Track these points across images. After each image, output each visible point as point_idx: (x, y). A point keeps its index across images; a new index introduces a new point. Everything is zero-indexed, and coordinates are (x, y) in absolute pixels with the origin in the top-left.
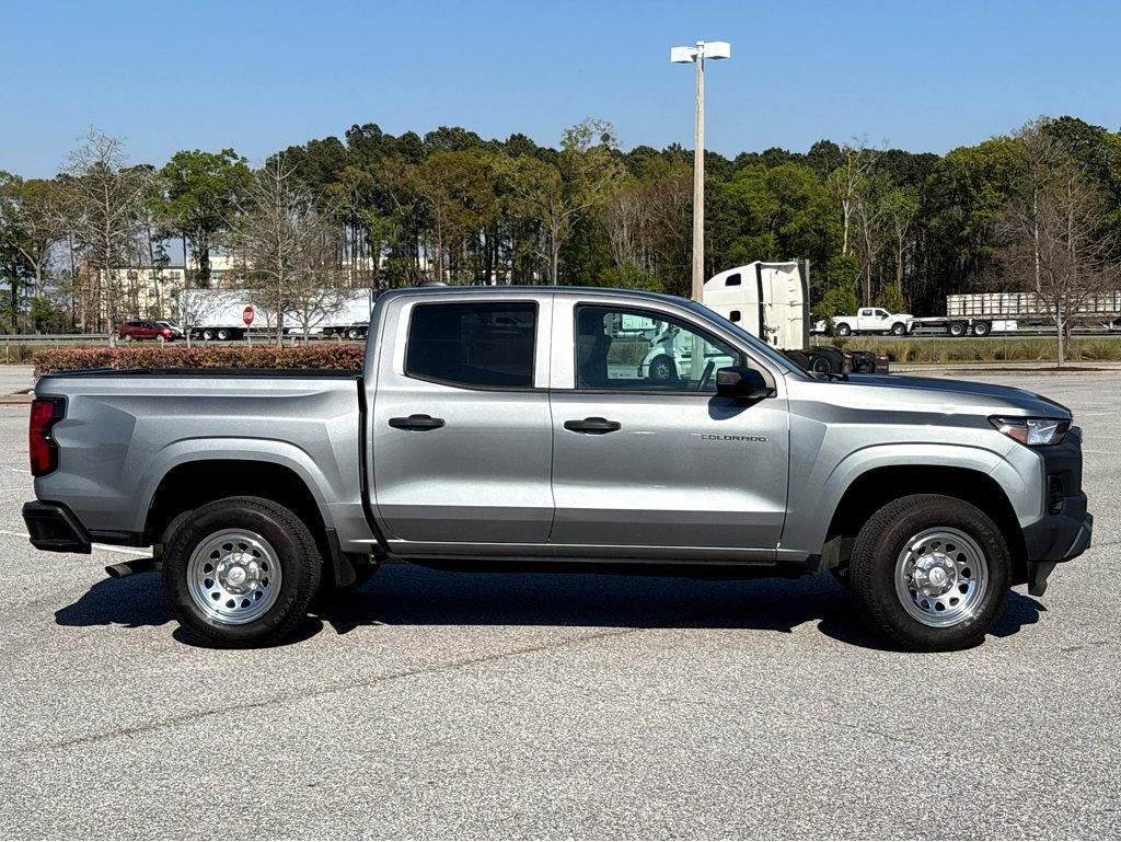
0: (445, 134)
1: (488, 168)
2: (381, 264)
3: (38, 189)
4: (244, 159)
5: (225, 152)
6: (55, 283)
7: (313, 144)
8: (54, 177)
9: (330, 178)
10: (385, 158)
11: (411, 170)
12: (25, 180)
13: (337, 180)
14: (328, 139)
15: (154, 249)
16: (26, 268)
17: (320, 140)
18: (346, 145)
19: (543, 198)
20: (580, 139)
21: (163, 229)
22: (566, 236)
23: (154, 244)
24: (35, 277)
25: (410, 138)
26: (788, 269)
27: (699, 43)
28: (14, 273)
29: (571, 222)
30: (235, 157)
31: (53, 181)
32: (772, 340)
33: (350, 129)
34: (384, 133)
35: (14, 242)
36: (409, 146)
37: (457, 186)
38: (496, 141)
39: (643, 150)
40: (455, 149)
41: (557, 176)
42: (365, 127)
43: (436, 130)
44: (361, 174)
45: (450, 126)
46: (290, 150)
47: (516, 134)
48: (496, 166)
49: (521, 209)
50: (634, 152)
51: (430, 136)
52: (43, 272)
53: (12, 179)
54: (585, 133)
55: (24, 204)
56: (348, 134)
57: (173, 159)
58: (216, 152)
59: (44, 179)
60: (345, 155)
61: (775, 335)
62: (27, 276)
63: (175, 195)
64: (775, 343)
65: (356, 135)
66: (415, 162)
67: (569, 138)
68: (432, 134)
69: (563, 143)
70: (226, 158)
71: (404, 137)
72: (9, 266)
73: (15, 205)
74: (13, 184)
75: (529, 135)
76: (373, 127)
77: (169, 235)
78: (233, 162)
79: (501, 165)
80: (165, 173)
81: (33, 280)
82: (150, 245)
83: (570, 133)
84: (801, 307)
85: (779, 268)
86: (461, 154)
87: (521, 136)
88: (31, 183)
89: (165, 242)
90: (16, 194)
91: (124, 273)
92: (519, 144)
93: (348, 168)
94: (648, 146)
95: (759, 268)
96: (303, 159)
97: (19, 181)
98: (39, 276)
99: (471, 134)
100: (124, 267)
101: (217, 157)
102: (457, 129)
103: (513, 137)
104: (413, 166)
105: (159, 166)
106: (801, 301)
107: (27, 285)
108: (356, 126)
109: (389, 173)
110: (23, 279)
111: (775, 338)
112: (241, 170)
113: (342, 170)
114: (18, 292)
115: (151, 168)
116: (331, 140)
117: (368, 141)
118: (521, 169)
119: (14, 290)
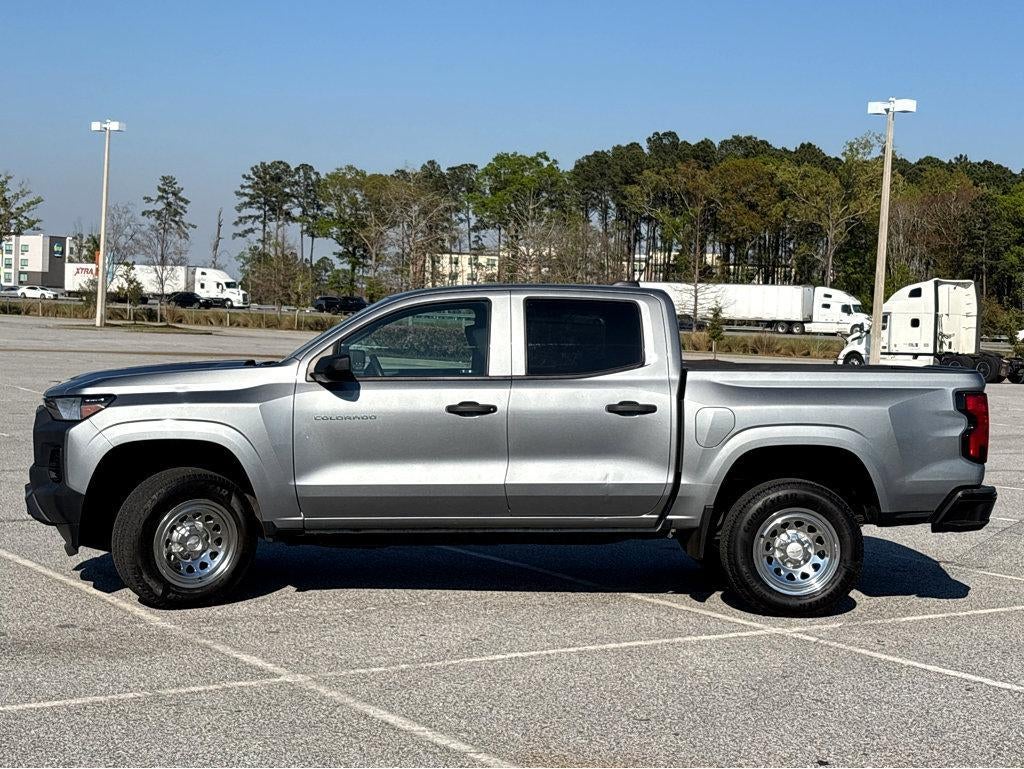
0: (738, 141)
1: (772, 176)
2: (672, 258)
3: (380, 181)
4: (555, 161)
5: (539, 155)
6: (388, 264)
7: (618, 148)
8: (393, 173)
9: (629, 181)
10: (680, 163)
11: (702, 175)
12: (368, 174)
13: (634, 183)
14: (631, 144)
15: (473, 239)
16: (365, 251)
17: (624, 145)
18: (646, 151)
19: (822, 204)
20: (861, 151)
21: (480, 221)
22: (841, 240)
23: (473, 234)
24: (371, 259)
25: (706, 145)
26: (965, 286)
27: (891, 99)
28: (354, 254)
29: (847, 227)
30: (547, 159)
31: (392, 176)
32: (948, 344)
33: (651, 136)
34: (681, 140)
35: (355, 228)
36: (704, 153)
37: (744, 190)
38: (785, 150)
39: (929, 161)
40: (746, 156)
41: (837, 183)
42: (665, 134)
43: (729, 138)
44: (655, 177)
45: (743, 135)
46: (596, 154)
47: (806, 143)
48: (779, 174)
49: (802, 213)
50: (920, 162)
51: (724, 144)
52: (377, 255)
53: (357, 173)
54: (867, 145)
55: (366, 195)
56: (649, 140)
57: (494, 160)
58: (530, 153)
59: (384, 174)
60: (643, 159)
61: (949, 340)
62: (364, 257)
63: (494, 190)
64: (950, 347)
65: (656, 141)
66: (707, 168)
67: (851, 150)
68: (726, 142)
69: (844, 154)
70: (540, 159)
71: (698, 145)
72: (351, 249)
73: (358, 196)
74: (358, 178)
75: (817, 144)
76: (672, 135)
77: (486, 227)
78: (546, 164)
79: (785, 174)
80: (486, 172)
81: (370, 262)
82: (469, 234)
83: (851, 145)
84: (975, 318)
85: (958, 284)
86: (751, 160)
87: (810, 144)
88: (374, 176)
89: (483, 232)
90: (360, 186)
91: (446, 259)
92: (808, 153)
93: (646, 172)
94: (934, 156)
95: (937, 284)
96: (607, 162)
97: (363, 175)
98: (374, 258)
99: (763, 142)
100: (447, 253)
101: (532, 159)
102: (750, 138)
103: (803, 146)
104: (704, 172)
105: (481, 166)
106: (975, 313)
107: (364, 265)
108: (657, 134)
109: (681, 177)
110: (361, 260)
111: (950, 343)
112: (552, 170)
113: (640, 173)
114: (356, 271)
115: (475, 167)
116: (634, 146)
117: (666, 147)
118: (804, 176)
119: (353, 269)
